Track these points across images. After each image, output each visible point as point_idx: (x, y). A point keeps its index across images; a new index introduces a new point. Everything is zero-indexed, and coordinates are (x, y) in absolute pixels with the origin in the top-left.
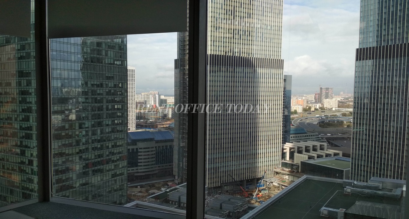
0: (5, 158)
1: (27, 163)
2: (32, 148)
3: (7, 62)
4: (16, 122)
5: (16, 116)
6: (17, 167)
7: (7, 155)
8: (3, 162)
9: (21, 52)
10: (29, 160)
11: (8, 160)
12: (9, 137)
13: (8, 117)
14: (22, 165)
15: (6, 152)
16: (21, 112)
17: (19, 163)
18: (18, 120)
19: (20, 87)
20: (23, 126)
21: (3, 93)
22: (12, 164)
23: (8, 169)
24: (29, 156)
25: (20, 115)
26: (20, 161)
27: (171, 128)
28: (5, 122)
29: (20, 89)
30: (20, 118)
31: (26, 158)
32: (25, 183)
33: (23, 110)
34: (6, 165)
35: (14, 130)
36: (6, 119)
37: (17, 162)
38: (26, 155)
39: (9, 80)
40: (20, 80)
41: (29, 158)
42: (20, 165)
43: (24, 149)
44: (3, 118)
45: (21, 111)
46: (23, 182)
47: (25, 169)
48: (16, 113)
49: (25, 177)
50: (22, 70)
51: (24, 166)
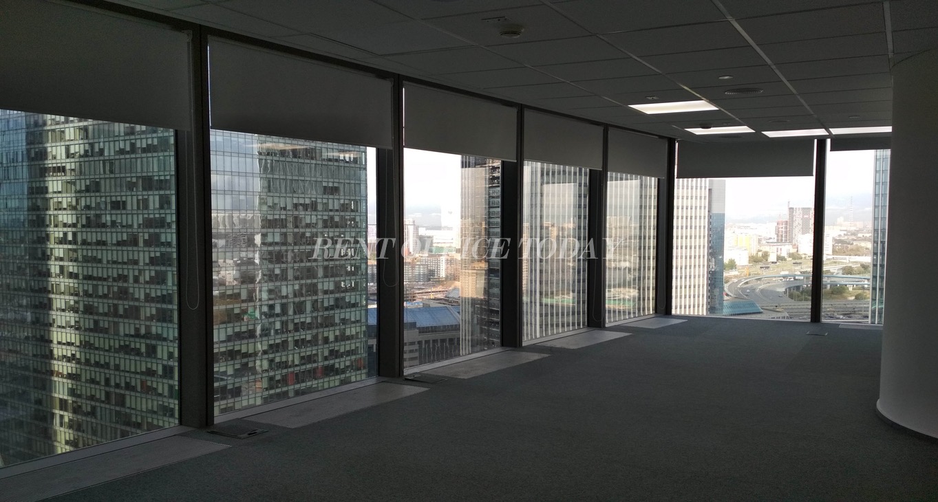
0: (112, 363)
1: (160, 372)
2: (171, 341)
3: (117, 157)
4: (136, 285)
5: (136, 273)
6: (139, 382)
7: (116, 355)
8: (107, 371)
9: (149, 136)
10: (165, 367)
11: (117, 368)
12: (121, 316)
13: (119, 275)
14: (148, 378)
15: (115, 348)
16: (147, 264)
17: (142, 373)
18: (141, 280)
19: (145, 212)
20: (153, 295)
21: (109, 224)
22: (127, 375)
23: (117, 386)
24: (165, 357)
25: (144, 270)
26: (144, 369)
27: (450, 299)
28: (113, 286)
29: (146, 216)
30: (144, 275)
31: (159, 361)
32: (155, 416)
33: (151, 258)
34: (113, 377)
35: (131, 303)
36: (114, 280)
37: (139, 371)
38: (159, 356)
39: (121, 196)
40: (146, 197)
41: (165, 363)
42: (143, 377)
43: (154, 342)
44: (109, 277)
45: (147, 261)
46: (149, 415)
47: (155, 386)
48: (136, 267)
49: (155, 403)
50: (150, 174)
51: (154, 379)
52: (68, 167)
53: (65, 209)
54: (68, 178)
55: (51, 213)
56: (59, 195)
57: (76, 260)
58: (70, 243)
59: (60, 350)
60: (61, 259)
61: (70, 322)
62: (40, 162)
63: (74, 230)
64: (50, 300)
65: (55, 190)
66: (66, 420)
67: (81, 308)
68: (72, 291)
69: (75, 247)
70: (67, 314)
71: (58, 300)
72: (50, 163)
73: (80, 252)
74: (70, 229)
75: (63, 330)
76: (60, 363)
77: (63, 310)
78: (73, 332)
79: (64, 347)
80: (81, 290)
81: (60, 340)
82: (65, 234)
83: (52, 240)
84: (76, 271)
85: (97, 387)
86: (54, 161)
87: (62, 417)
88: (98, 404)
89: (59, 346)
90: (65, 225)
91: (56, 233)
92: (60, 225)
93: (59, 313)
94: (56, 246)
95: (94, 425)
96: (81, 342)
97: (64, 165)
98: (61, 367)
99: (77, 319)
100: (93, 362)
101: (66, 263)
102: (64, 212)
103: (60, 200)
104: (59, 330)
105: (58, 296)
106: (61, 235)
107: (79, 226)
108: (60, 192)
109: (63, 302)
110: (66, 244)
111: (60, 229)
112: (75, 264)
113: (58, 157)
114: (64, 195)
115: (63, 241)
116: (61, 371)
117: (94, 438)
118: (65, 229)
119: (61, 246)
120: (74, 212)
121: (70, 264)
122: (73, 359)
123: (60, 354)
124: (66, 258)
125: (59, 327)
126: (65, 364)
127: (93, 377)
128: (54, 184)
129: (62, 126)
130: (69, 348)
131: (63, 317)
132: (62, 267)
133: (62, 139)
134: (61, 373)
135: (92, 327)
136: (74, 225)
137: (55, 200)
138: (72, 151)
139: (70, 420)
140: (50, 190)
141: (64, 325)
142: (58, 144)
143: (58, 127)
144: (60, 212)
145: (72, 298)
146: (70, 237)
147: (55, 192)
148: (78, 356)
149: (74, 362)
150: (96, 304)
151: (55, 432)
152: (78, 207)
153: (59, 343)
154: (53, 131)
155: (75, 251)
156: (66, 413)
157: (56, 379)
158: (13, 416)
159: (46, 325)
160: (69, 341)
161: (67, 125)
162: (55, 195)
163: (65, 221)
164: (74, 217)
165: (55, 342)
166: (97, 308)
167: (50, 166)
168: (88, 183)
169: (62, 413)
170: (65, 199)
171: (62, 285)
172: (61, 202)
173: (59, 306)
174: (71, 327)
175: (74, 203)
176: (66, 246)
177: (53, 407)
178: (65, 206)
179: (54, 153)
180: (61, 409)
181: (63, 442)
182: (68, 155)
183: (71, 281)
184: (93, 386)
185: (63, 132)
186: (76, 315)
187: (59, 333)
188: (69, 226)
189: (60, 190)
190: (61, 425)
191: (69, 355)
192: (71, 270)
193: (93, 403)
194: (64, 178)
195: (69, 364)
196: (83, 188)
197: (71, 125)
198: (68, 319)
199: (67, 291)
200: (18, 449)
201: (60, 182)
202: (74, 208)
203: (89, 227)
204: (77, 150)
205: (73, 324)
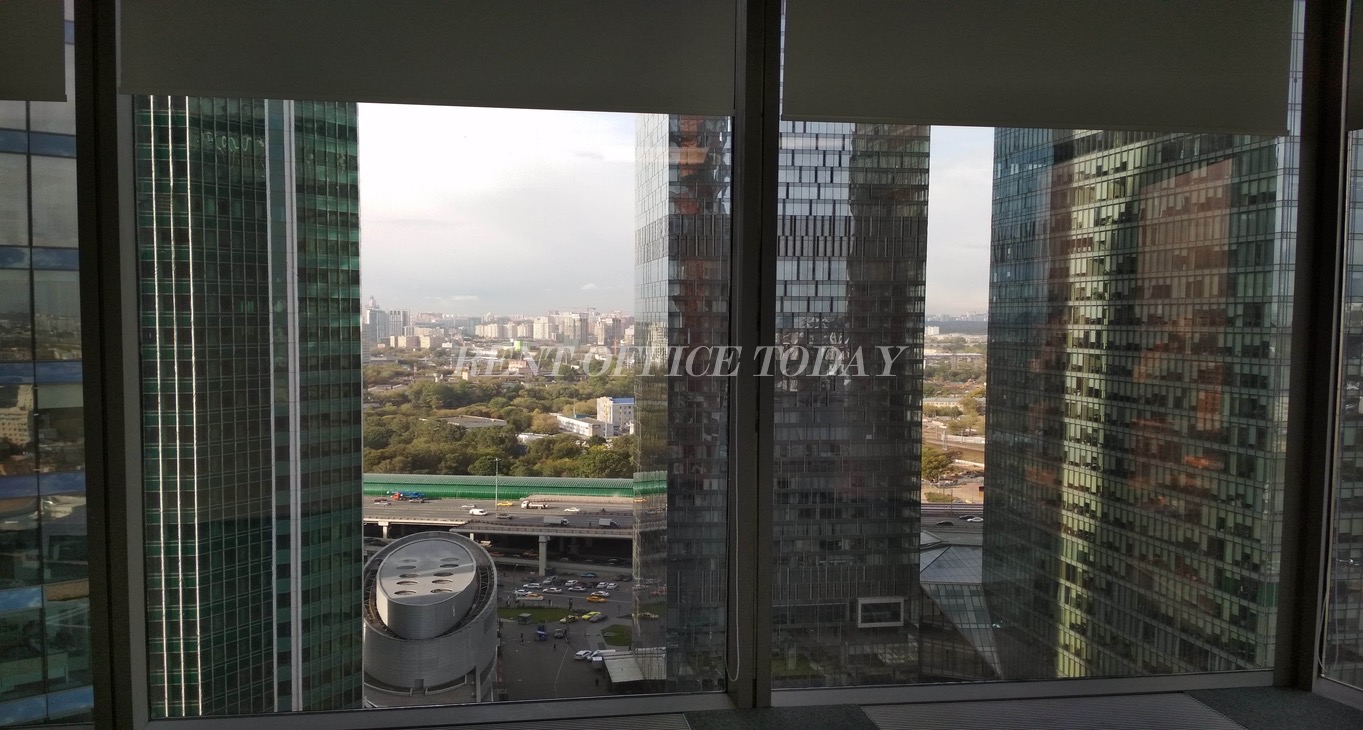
0: (1138, 523)
1: (1204, 546)
2: (1223, 501)
3: (1163, 220)
4: (1177, 412)
5: (1179, 394)
6: (1173, 556)
7: (1144, 512)
8: (1130, 534)
9: (1211, 184)
10: (1211, 540)
11: (1144, 531)
12: (1154, 456)
13: (1155, 396)
14: (1187, 553)
15: (1142, 503)
16: (1195, 381)
17: (1178, 544)
18: (1185, 404)
19: (1197, 301)
20: (1200, 426)
21: (1145, 319)
22: (1157, 543)
23: (1143, 558)
24: (1213, 525)
25: (1191, 389)
26: (1181, 539)
28: (1145, 411)
29: (1197, 307)
30: (1190, 396)
31: (1204, 530)
32: (1193, 611)
33: (1200, 372)
34: (1137, 544)
35: (1169, 438)
36: (1148, 402)
37: (1174, 539)
38: (1204, 522)
39: (1165, 278)
40: (1199, 278)
41: (1212, 533)
42: (1180, 551)
43: (1197, 500)
44: (1139, 398)
45: (1195, 375)
46: (1185, 609)
47: (1196, 566)
48: (1178, 384)
49: (1194, 593)
50: (1208, 243)
51: (1195, 556)
52: (1096, 239)
53: (1088, 298)
54: (1096, 254)
55: (1071, 303)
56: (1083, 279)
57: (1098, 371)
58: (1092, 346)
59: (1071, 496)
60: (1080, 369)
61: (1085, 458)
62: (1063, 234)
63: (1099, 327)
64: (1063, 427)
65: (1078, 272)
66: (1074, 595)
67: (1101, 440)
68: (1091, 415)
69: (1098, 352)
70: (1083, 447)
71: (1073, 426)
72: (1075, 234)
73: (1104, 359)
74: (1093, 327)
75: (1076, 469)
76: (1070, 514)
77: (1078, 441)
78: (1088, 472)
79: (1076, 492)
80: (1102, 414)
81: (1071, 482)
82: (1087, 334)
83: (1070, 342)
84: (1097, 387)
85: (1116, 555)
86: (1079, 232)
87: (1068, 589)
88: (1115, 580)
89: (1070, 490)
90: (1088, 321)
91: (1076, 331)
92: (1082, 321)
93: (1072, 444)
94: (1075, 350)
95: (1109, 609)
96: (1098, 487)
97: (1091, 235)
98: (1070, 520)
99: (1095, 455)
100: (1111, 518)
101: (1085, 375)
102: (1088, 303)
103: (1083, 285)
104: (1071, 467)
105: (1072, 421)
106: (1082, 336)
107: (1105, 322)
108: (1083, 275)
109: (1078, 428)
110: (1086, 347)
111: (1081, 327)
112: (1097, 376)
113: (1085, 226)
114: (1089, 279)
115: (1084, 343)
116: (1070, 525)
117: (1108, 627)
118: (1087, 327)
119: (1080, 350)
120: (1100, 302)
121: (1091, 375)
122: (1087, 511)
123: (1071, 502)
124: (1086, 367)
125: (1072, 463)
126: (1075, 516)
127: (1111, 540)
128: (1078, 263)
129: (1093, 181)
130: (1081, 494)
131: (1078, 451)
132: (1079, 381)
133: (1091, 199)
134: (1069, 529)
135: (1113, 468)
136: (1099, 321)
137: (1077, 285)
138: (1103, 216)
139: (1078, 596)
140: (1072, 272)
141: (1078, 461)
142: (1086, 207)
143: (1087, 182)
144: (1082, 303)
145: (1090, 424)
146: (1093, 339)
147: (1078, 275)
148: (1093, 508)
149: (1088, 515)
150: (1120, 436)
151: (1058, 609)
152: (1107, 295)
153: (1071, 486)
154: (1081, 188)
155: (1098, 357)
156: (1073, 586)
157: (1064, 535)
158: (1009, 578)
159: (1056, 459)
160: (1082, 484)
161: (1099, 179)
162: (1077, 279)
163: (1088, 316)
164: (1100, 309)
165: (1066, 484)
166: (1123, 440)
167: (1074, 238)
168: (1121, 261)
169: (1068, 584)
170: (1089, 284)
171: (1079, 404)
172: (1083, 289)
173: (1072, 435)
174: (1087, 465)
175: (1101, 290)
176: (1086, 351)
177: (1058, 575)
178: (1089, 294)
179: (1080, 220)
180: (1068, 579)
181: (1068, 626)
182: (1099, 222)
183: (1090, 400)
184: (1110, 552)
185: (1093, 189)
186: (1094, 449)
187: (1071, 473)
188: (1093, 323)
189: (1084, 271)
190: (1067, 602)
191: (1082, 504)
192: (1091, 385)
193: (1109, 577)
194: (1090, 255)
195: (1081, 518)
196: (1114, 268)
197: (1105, 178)
198: (1083, 454)
199: (1085, 413)
200: (1012, 624)
201: (1084, 261)
202: (1100, 297)
203: (1118, 324)
204: (1110, 214)
205: (1089, 461)
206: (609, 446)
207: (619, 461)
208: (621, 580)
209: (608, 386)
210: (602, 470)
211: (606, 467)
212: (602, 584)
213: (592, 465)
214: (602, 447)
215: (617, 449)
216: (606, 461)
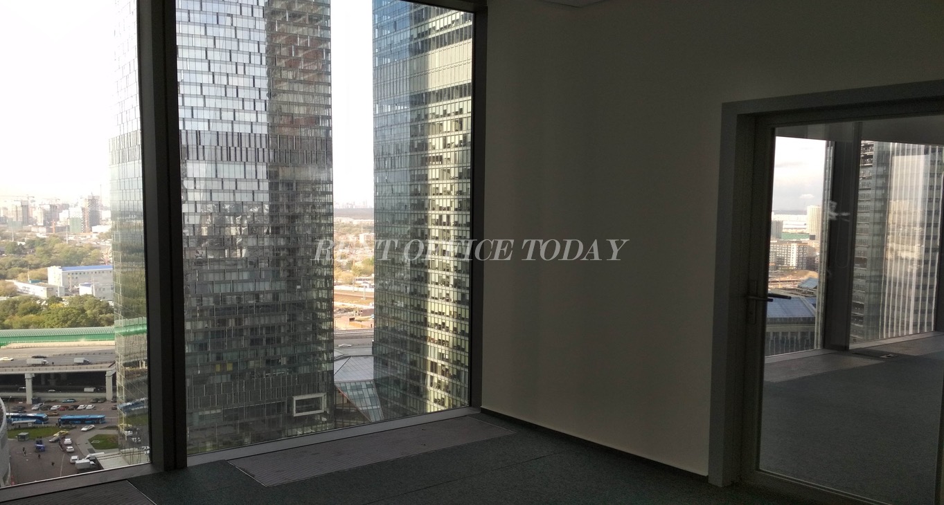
27: (804, 290)
52: (445, 156)
53: (441, 194)
54: (445, 166)
55: (430, 197)
56: (437, 182)
57: (448, 240)
58: (444, 224)
59: (433, 319)
60: (437, 238)
61: (441, 294)
62: (422, 153)
63: (448, 212)
64: (427, 274)
65: (434, 177)
66: (436, 381)
67: (452, 283)
68: (445, 267)
69: (448, 228)
70: (440, 287)
71: (433, 275)
72: (431, 153)
73: (452, 232)
74: (444, 212)
75: (436, 301)
76: (432, 330)
77: (437, 284)
78: (444, 303)
79: (436, 316)
80: (452, 266)
81: (433, 310)
82: (441, 216)
83: (430, 222)
85: (463, 353)
86: (433, 151)
87: (432, 377)
88: (462, 369)
89: (432, 315)
90: (441, 208)
91: (434, 215)
92: (437, 208)
93: (433, 286)
94: (433, 227)
95: (459, 387)
96: (450, 312)
97: (441, 154)
98: (433, 333)
99: (448, 292)
100: (459, 331)
102: (441, 197)
103: (437, 186)
104: (433, 300)
105: (433, 271)
106: (437, 217)
107: (452, 209)
108: (437, 179)
109: (437, 276)
110: (441, 225)
111: (437, 212)
113: (437, 148)
114: (441, 182)
115: (439, 222)
116: (433, 337)
117: (458, 399)
118: (441, 212)
119: (437, 227)
120: (448, 197)
122: (443, 327)
123: (433, 322)
124: (441, 237)
125: (433, 298)
126: (436, 331)
127: (459, 344)
128: (433, 172)
129: (441, 119)
130: (440, 317)
131: (437, 290)
133: (440, 131)
134: (433, 339)
135: (460, 299)
136: (448, 209)
137: (433, 186)
138: (449, 142)
139: (439, 382)
140: (430, 177)
141: (437, 296)
142: (437, 136)
143: (437, 120)
144: (437, 197)
145: (444, 273)
146: (445, 219)
147: (434, 179)
148: (447, 325)
149: (444, 330)
150: (464, 280)
151: (426, 392)
152: (452, 192)
153: (433, 312)
154: (433, 123)
155: (448, 231)
156: (435, 375)
157: (429, 344)
158: (392, 374)
159: (422, 296)
160: (440, 311)
161: (445, 119)
162: (433, 182)
163: (441, 205)
164: (449, 201)
165: (429, 311)
166: (465, 282)
167: (430, 155)
168: (461, 171)
169: (432, 374)
170: (441, 186)
171: (437, 261)
172: (438, 188)
173: (433, 280)
174: (443, 298)
175: (449, 189)
176: (441, 227)
177: (425, 369)
178: (441, 191)
179: (434, 144)
180: (432, 371)
181: (432, 401)
182: (446, 146)
183: (444, 258)
184: (459, 352)
185: (441, 124)
186: (447, 288)
187: (433, 304)
188: (444, 209)
189: (437, 177)
190: (431, 385)
191: (440, 323)
193: (459, 368)
194: (441, 166)
195: (440, 331)
196: (457, 176)
197: (449, 118)
198: (440, 291)
199: (441, 266)
200: (395, 403)
201: (437, 170)
202: (449, 193)
203: (460, 210)
204: (453, 141)
205: (444, 296)
206: (66, 303)
207: (79, 314)
208: (97, 402)
209: (53, 258)
210: (65, 322)
211: (68, 320)
212: (81, 407)
213: (56, 319)
214: (60, 305)
215: (73, 306)
216: (68, 315)
